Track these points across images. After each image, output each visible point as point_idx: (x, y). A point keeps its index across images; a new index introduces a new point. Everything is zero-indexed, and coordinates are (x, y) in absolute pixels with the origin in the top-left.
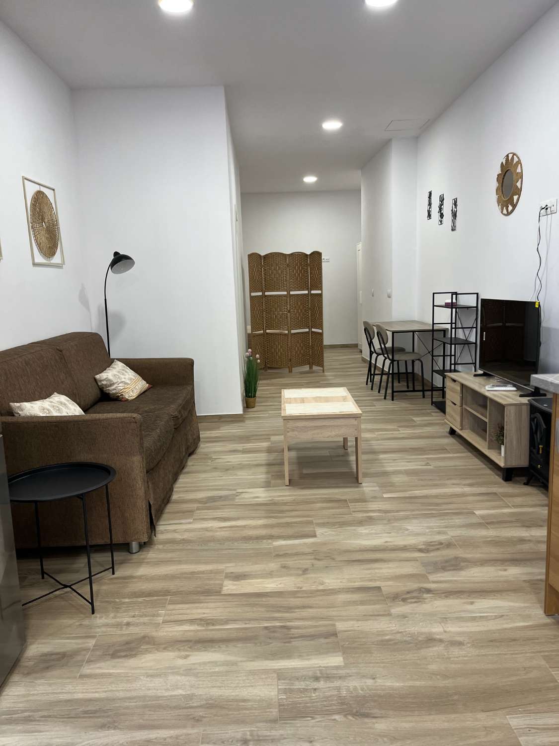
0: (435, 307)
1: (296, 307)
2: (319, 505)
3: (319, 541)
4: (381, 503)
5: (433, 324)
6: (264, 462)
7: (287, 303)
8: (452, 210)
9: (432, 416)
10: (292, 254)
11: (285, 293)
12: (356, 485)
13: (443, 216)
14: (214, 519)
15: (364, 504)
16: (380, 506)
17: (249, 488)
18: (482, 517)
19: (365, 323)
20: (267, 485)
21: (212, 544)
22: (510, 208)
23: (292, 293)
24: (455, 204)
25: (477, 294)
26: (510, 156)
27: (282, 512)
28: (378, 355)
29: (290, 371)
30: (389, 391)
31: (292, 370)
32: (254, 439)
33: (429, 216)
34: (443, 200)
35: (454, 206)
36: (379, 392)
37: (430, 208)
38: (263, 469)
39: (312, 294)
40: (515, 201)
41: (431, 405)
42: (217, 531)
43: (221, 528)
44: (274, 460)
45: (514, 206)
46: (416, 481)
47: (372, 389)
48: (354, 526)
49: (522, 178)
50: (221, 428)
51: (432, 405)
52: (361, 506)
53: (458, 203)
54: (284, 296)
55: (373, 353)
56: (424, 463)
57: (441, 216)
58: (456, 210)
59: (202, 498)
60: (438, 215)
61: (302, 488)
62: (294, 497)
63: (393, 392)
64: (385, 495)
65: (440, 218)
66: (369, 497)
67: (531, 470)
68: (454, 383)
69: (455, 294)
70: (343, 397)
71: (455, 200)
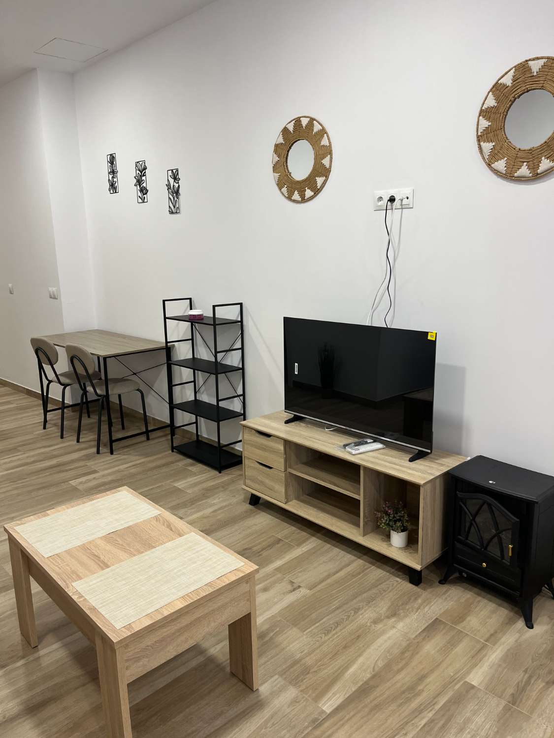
0: (167, 320)
5: (167, 342)
8: (168, 186)
13: (147, 191)
18: (491, 689)
19: (34, 341)
22: (309, 193)
24: (176, 178)
25: (241, 304)
26: (304, 122)
28: (65, 386)
30: (105, 438)
33: (113, 187)
34: (145, 168)
35: (172, 181)
36: (78, 441)
37: (113, 177)
40: (319, 185)
41: (171, 452)
45: (317, 191)
46: (325, 638)
47: (62, 437)
49: (330, 153)
51: (173, 451)
53: (180, 176)
55: (50, 382)
56: (285, 586)
57: (141, 191)
58: (177, 185)
60: (135, 191)
63: (112, 442)
64: (324, 704)
65: (140, 194)
66: (307, 727)
67: (455, 565)
68: (266, 438)
69: (189, 300)
70: (156, 518)
71: (174, 171)
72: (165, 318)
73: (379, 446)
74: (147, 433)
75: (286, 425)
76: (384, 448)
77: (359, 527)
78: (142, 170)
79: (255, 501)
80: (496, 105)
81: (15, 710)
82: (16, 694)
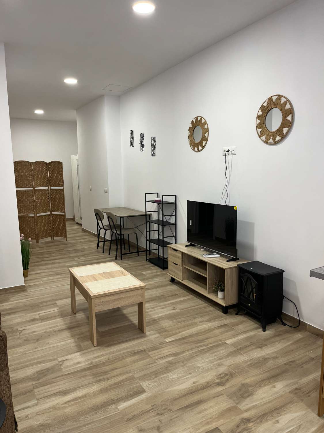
0: (147, 202)
1: (40, 198)
2: (129, 359)
3: (150, 395)
4: (168, 347)
5: (146, 212)
6: (64, 327)
7: (33, 195)
8: (152, 144)
9: (152, 270)
10: (35, 162)
11: (32, 189)
12: (143, 335)
13: (144, 146)
14: (55, 395)
15: (158, 351)
16: (169, 350)
17: (67, 355)
18: (233, 345)
19: (95, 210)
20: (80, 349)
21: (68, 423)
22: (200, 148)
23: (36, 188)
24: (154, 140)
25: (176, 195)
26: (199, 118)
27: (106, 373)
28: (106, 230)
29: (37, 242)
30: (119, 253)
31: (38, 241)
32: (44, 306)
33: (132, 144)
34: (144, 136)
35: (153, 142)
36: (109, 254)
37: (132, 140)
38: (67, 334)
39: (51, 189)
40: (204, 145)
41: (146, 261)
42: (65, 408)
43: (66, 403)
44: (71, 323)
45: (203, 147)
46: (177, 323)
47: (103, 253)
48: (165, 373)
49: (208, 131)
50: (12, 299)
51: (147, 261)
52: (157, 354)
53: (156, 140)
54: (31, 190)
55: (101, 228)
56: (171, 308)
57: (142, 146)
58: (155, 144)
59: (33, 375)
60: (139, 146)
61: (109, 346)
62: (107, 356)
63: (122, 254)
64: (167, 340)
65: (141, 147)
66: (158, 344)
67: (241, 306)
68: (176, 251)
69: (157, 194)
70: (119, 271)
71: (154, 138)
72: (146, 201)
73: (218, 256)
74: (138, 252)
75: (186, 247)
76: (220, 257)
77: (206, 289)
78: (142, 137)
79: (173, 280)
80: (262, 114)
81: (64, 328)
82: (66, 324)
